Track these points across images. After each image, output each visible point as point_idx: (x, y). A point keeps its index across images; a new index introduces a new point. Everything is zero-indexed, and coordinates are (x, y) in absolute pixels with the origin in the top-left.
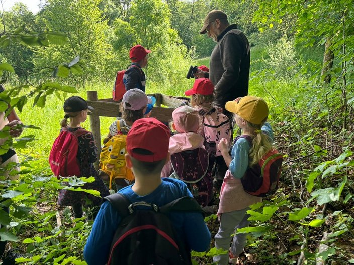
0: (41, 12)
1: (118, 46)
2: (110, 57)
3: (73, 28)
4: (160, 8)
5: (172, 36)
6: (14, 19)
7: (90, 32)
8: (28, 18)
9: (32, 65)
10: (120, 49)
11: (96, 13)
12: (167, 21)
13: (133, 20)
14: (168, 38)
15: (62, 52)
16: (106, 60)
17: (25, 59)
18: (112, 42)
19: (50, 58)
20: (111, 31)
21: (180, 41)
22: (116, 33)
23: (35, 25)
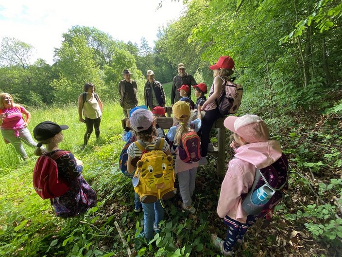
0: (55, 64)
1: (107, 81)
2: (103, 88)
3: (78, 72)
4: (130, 58)
5: (139, 74)
6: (38, 69)
7: (89, 74)
8: (47, 68)
9: (54, 96)
10: (109, 83)
11: (91, 62)
12: (135, 65)
13: (114, 65)
14: (137, 75)
15: (73, 87)
16: (101, 90)
17: (48, 93)
18: (104, 79)
19: (66, 91)
20: (103, 73)
21: (144, 77)
22: (106, 74)
23: (52, 72)
